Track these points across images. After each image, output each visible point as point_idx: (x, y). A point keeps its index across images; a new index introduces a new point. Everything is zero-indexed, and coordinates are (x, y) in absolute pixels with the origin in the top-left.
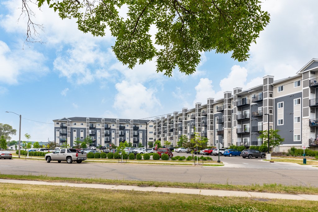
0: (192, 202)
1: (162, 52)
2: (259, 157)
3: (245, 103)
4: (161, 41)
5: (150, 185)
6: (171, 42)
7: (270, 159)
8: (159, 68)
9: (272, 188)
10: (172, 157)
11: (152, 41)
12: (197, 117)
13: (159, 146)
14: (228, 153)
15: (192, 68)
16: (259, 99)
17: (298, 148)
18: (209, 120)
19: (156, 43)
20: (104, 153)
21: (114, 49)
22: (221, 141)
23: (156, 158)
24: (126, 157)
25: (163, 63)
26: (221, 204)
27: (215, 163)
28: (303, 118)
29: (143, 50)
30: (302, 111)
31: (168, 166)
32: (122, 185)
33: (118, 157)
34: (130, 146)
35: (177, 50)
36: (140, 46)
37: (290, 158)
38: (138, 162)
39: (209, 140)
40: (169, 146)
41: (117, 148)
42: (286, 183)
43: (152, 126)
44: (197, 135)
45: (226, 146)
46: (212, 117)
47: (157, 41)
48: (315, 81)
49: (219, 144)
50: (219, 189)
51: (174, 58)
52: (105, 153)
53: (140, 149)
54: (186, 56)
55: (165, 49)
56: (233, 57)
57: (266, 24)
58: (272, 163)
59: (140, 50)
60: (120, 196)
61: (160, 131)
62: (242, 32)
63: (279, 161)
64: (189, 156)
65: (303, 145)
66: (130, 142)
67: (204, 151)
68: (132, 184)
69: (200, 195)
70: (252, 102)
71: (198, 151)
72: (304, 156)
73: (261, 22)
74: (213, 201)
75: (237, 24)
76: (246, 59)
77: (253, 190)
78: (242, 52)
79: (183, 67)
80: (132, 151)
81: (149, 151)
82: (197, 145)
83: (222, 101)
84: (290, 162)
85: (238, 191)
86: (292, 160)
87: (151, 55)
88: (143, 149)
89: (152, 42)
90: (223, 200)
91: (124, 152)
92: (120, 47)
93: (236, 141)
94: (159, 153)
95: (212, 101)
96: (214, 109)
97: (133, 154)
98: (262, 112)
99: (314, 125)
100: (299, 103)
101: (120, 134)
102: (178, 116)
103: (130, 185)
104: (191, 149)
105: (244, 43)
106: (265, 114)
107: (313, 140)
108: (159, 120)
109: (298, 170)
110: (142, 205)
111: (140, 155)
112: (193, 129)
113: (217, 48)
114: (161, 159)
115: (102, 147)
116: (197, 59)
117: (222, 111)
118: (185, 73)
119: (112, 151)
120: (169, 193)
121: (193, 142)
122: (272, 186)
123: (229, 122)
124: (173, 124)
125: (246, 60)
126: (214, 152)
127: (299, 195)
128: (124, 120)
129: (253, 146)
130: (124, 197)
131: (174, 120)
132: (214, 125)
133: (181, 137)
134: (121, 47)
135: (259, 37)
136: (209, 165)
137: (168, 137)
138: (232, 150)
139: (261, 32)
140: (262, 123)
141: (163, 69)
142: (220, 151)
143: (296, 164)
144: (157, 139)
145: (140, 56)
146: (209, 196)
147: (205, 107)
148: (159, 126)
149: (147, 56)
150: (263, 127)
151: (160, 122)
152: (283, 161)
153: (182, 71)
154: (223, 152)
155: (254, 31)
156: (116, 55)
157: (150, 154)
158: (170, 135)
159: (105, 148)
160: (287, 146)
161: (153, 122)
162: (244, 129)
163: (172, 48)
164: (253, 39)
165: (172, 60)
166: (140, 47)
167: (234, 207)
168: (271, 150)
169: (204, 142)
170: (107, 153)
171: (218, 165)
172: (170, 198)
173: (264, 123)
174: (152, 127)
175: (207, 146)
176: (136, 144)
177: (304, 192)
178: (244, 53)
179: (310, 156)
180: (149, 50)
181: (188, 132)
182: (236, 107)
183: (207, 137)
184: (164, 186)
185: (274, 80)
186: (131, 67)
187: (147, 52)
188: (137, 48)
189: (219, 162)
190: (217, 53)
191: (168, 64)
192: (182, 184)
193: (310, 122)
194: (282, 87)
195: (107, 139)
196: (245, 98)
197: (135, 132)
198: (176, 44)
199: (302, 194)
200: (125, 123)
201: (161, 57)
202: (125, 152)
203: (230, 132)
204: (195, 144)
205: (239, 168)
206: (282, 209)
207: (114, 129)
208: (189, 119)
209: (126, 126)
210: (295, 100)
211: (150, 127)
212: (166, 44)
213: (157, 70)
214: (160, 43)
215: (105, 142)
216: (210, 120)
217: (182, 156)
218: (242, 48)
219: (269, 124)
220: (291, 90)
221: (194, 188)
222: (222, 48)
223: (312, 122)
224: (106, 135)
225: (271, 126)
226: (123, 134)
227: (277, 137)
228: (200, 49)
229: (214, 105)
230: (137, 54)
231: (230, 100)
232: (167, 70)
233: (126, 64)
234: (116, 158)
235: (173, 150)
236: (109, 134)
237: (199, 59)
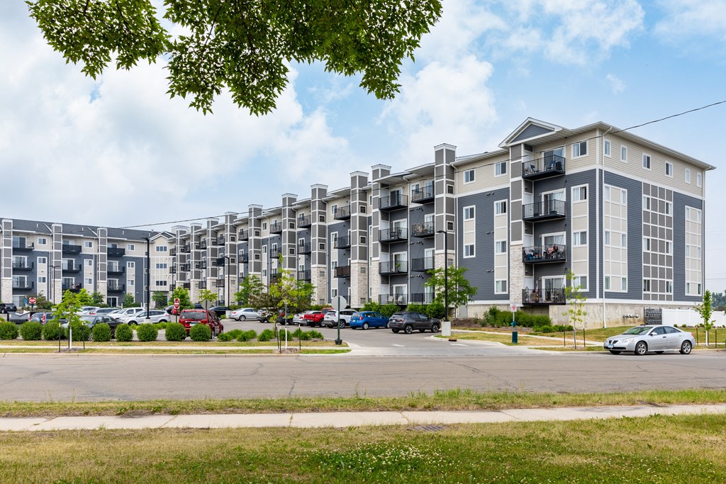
0: (269, 447)
1: (184, 45)
2: (426, 330)
3: (398, 202)
4: (183, 13)
5: (155, 411)
6: (209, 22)
7: (449, 334)
8: (175, 86)
9: (451, 400)
10: (220, 332)
11: (155, 8)
12: (286, 230)
13: (184, 303)
14: (361, 322)
15: (267, 100)
16: (426, 196)
17: (502, 309)
18: (315, 238)
19: (167, 16)
20: (10, 322)
21: (35, 11)
22: (344, 291)
23: (176, 335)
24: (82, 334)
25: (187, 74)
26: (341, 447)
27: (330, 346)
28: (512, 243)
29: (128, 29)
30: (510, 229)
31: (209, 356)
32: (66, 415)
33: (59, 336)
34: (97, 302)
35: (226, 46)
36: (119, 16)
37: (488, 332)
38: (121, 348)
39: (315, 290)
40: (213, 304)
41: (53, 310)
42: (478, 387)
43: (165, 248)
44: (288, 276)
45: (355, 303)
46: (322, 231)
47: (171, 12)
48: (533, 167)
49: (339, 298)
50: (336, 410)
51: (218, 65)
52: (14, 325)
53: (128, 312)
54: (250, 65)
55: (193, 36)
56: (364, 84)
57: (434, 18)
58: (453, 344)
59: (121, 29)
60: (59, 447)
61: (187, 263)
62: (384, 29)
63: (468, 338)
64: (266, 331)
65: (512, 303)
66: (98, 291)
67: (303, 316)
68: (100, 412)
69: (289, 427)
70: (412, 202)
71: (289, 317)
72: (514, 326)
73: (423, 12)
74: (321, 441)
75: (372, 7)
76: (393, 94)
77: (413, 407)
78: (384, 76)
79: (243, 93)
80: (103, 319)
81: (155, 318)
82: (286, 302)
83: (345, 195)
84: (488, 340)
85: (380, 411)
86: (492, 335)
87: (153, 48)
88: (137, 311)
89: (155, 13)
90: (346, 436)
91: (77, 320)
92: (55, 9)
93: (378, 291)
94: (183, 323)
95: (323, 192)
96: (326, 211)
97: (106, 325)
98: (432, 226)
99: (531, 261)
100: (505, 212)
101: (66, 268)
102: (237, 226)
103: (94, 415)
104: (271, 310)
105: (387, 55)
106: (440, 232)
107: (530, 293)
108: (185, 232)
109: (503, 357)
110: (125, 468)
111: (127, 328)
112: (275, 261)
113: (327, 57)
114: (188, 338)
115: (4, 305)
116: (279, 78)
117: (347, 219)
118: (248, 109)
119: (38, 319)
120: (208, 429)
121: (277, 295)
122: (453, 395)
123: (363, 245)
124: (224, 245)
125: (394, 97)
126: (328, 318)
127: (503, 411)
128: (78, 228)
129: (415, 303)
130: (72, 450)
131: (227, 234)
132: (327, 252)
133: (244, 279)
134: (58, 9)
135: (419, 46)
136: (315, 351)
137: (210, 281)
138: (369, 314)
139: (423, 35)
140: (433, 251)
141: (186, 90)
142: (342, 317)
143: (499, 345)
144: (179, 284)
145: (119, 45)
146: (312, 428)
147: (307, 205)
148: (186, 249)
149: (142, 49)
150: (436, 260)
151: (189, 237)
152: (474, 338)
153: (240, 104)
154: (348, 318)
155: (409, 31)
156: (40, 29)
157: (159, 325)
158: (214, 273)
159: (15, 309)
160: (483, 305)
161: (169, 237)
162: (396, 264)
163: (213, 37)
164: (407, 50)
165: (212, 71)
166: (118, 19)
167: (370, 451)
168: (450, 315)
169: (303, 293)
170: (19, 322)
171: (337, 351)
172: (212, 442)
173: (436, 252)
174: (165, 250)
175: (312, 304)
176: (117, 298)
177: (514, 405)
178: (387, 80)
179: (524, 326)
180: (147, 32)
181: (264, 267)
182: (377, 210)
183: (310, 282)
184: (196, 410)
185: (457, 155)
186: (91, 71)
187: (142, 37)
188: (112, 20)
189: (339, 342)
190: (327, 70)
191: (202, 79)
192: (246, 403)
193: (524, 253)
194: (472, 173)
195: (22, 282)
196: (398, 191)
197: (114, 264)
198: (222, 28)
199: (509, 408)
200: (80, 238)
201: (180, 58)
202: (81, 319)
203: (364, 270)
204: (281, 299)
205: (385, 358)
206: (470, 445)
207: (47, 254)
208: (266, 234)
209: (84, 244)
210: (497, 204)
211: (158, 250)
212: (196, 23)
213: (168, 92)
214: (179, 19)
215: (15, 291)
216: (317, 238)
217: (247, 331)
218: (384, 66)
219: (446, 253)
220: (489, 180)
221: (277, 411)
222: (338, 61)
223: (527, 253)
224: (18, 270)
225: (452, 260)
226: (74, 269)
227: (463, 283)
228: (286, 53)
229: (327, 201)
230: (112, 39)
231: (364, 194)
232: (199, 96)
233: (75, 61)
234: (50, 339)
235: (224, 313)
236: (26, 266)
237: (284, 79)
